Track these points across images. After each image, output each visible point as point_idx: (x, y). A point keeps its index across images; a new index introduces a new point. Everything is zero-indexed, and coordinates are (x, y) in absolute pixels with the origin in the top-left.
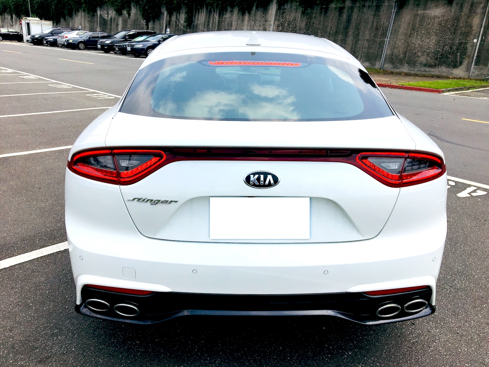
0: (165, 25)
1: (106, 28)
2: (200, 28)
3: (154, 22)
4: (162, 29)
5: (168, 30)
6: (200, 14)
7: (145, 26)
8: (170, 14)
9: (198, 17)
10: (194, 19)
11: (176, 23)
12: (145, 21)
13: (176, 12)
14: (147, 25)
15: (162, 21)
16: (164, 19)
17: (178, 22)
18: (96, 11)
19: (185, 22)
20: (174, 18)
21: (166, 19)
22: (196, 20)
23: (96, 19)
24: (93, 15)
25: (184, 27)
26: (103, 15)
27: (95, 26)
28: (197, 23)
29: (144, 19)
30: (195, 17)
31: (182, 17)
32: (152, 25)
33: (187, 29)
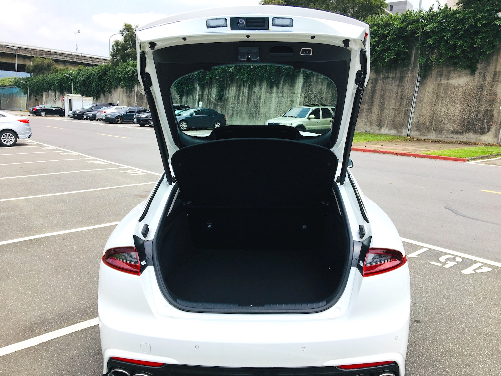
0: (197, 98)
1: (142, 103)
2: (231, 101)
3: (187, 97)
4: (195, 103)
5: (201, 103)
6: (231, 88)
7: (179, 100)
8: (203, 88)
9: (229, 91)
10: (225, 93)
11: (208, 96)
12: (179, 95)
13: (208, 86)
14: (181, 99)
15: (195, 95)
16: (197, 93)
17: (209, 96)
18: (134, 87)
19: (216, 96)
20: (206, 93)
21: (199, 93)
22: (227, 94)
23: (133, 94)
24: (131, 91)
25: (215, 100)
26: (140, 91)
27: (132, 100)
28: (228, 97)
29: (178, 94)
30: (226, 91)
31: (214, 92)
32: (185, 99)
33: (218, 102)
